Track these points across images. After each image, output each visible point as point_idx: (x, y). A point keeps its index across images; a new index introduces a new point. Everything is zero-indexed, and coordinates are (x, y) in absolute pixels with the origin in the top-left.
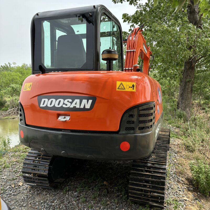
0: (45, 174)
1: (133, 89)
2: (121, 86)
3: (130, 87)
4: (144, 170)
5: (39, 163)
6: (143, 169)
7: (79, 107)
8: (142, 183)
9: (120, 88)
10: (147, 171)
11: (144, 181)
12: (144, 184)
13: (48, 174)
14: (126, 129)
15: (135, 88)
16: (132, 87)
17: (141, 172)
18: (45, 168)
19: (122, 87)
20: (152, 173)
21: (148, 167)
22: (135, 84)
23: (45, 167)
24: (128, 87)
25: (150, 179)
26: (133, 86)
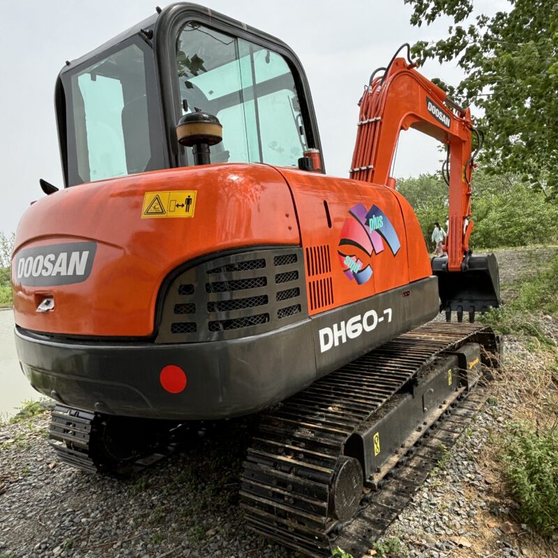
0: (83, 443)
1: (187, 210)
2: (153, 206)
3: (178, 206)
4: (281, 447)
5: (77, 416)
6: (280, 444)
7: (65, 274)
8: (269, 487)
9: (152, 210)
10: (287, 452)
11: (274, 482)
12: (274, 489)
13: (87, 444)
14: (176, 327)
15: (192, 207)
16: (183, 206)
17: (273, 453)
18: (85, 428)
19: (158, 206)
20: (300, 460)
21: (295, 438)
22: (193, 194)
23: (84, 426)
24: (173, 204)
25: (291, 476)
26: (188, 201)
